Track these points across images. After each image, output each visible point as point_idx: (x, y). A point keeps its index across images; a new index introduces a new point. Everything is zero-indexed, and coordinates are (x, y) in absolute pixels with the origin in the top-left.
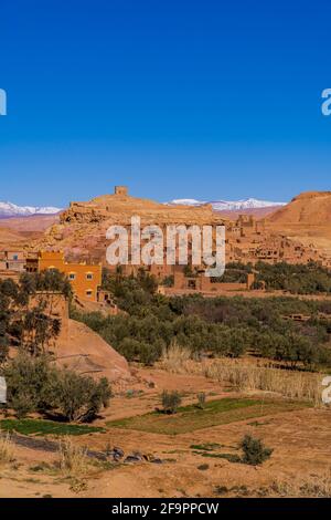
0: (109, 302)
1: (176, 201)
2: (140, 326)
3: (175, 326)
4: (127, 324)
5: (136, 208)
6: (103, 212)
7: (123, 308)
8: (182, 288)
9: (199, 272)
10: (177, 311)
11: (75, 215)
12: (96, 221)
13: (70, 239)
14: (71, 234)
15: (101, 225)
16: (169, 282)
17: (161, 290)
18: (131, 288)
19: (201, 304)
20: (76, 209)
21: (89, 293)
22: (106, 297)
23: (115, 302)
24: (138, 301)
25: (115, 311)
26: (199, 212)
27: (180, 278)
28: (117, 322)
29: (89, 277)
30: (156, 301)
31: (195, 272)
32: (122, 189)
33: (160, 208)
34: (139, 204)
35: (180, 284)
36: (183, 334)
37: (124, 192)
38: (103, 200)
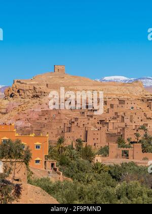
0: (55, 170)
1: (107, 78)
2: (87, 190)
3: (118, 191)
4: (75, 189)
5: (73, 85)
6: (44, 88)
7: (68, 175)
8: (116, 157)
9: (132, 143)
10: (117, 178)
11: (18, 91)
12: (37, 96)
13: (14, 113)
14: (14, 109)
15: (43, 100)
16: (105, 152)
17: (98, 159)
18: (73, 158)
19: (137, 172)
20: (19, 86)
21: (38, 161)
22: (53, 165)
23: (60, 170)
24: (81, 169)
25: (61, 178)
26: (131, 88)
27: (114, 148)
28: (66, 187)
29: (38, 147)
30: (97, 168)
31: (127, 143)
32: (60, 67)
33: (94, 85)
34: (76, 81)
35: (115, 154)
36: (126, 198)
37: (62, 70)
38: (44, 78)
